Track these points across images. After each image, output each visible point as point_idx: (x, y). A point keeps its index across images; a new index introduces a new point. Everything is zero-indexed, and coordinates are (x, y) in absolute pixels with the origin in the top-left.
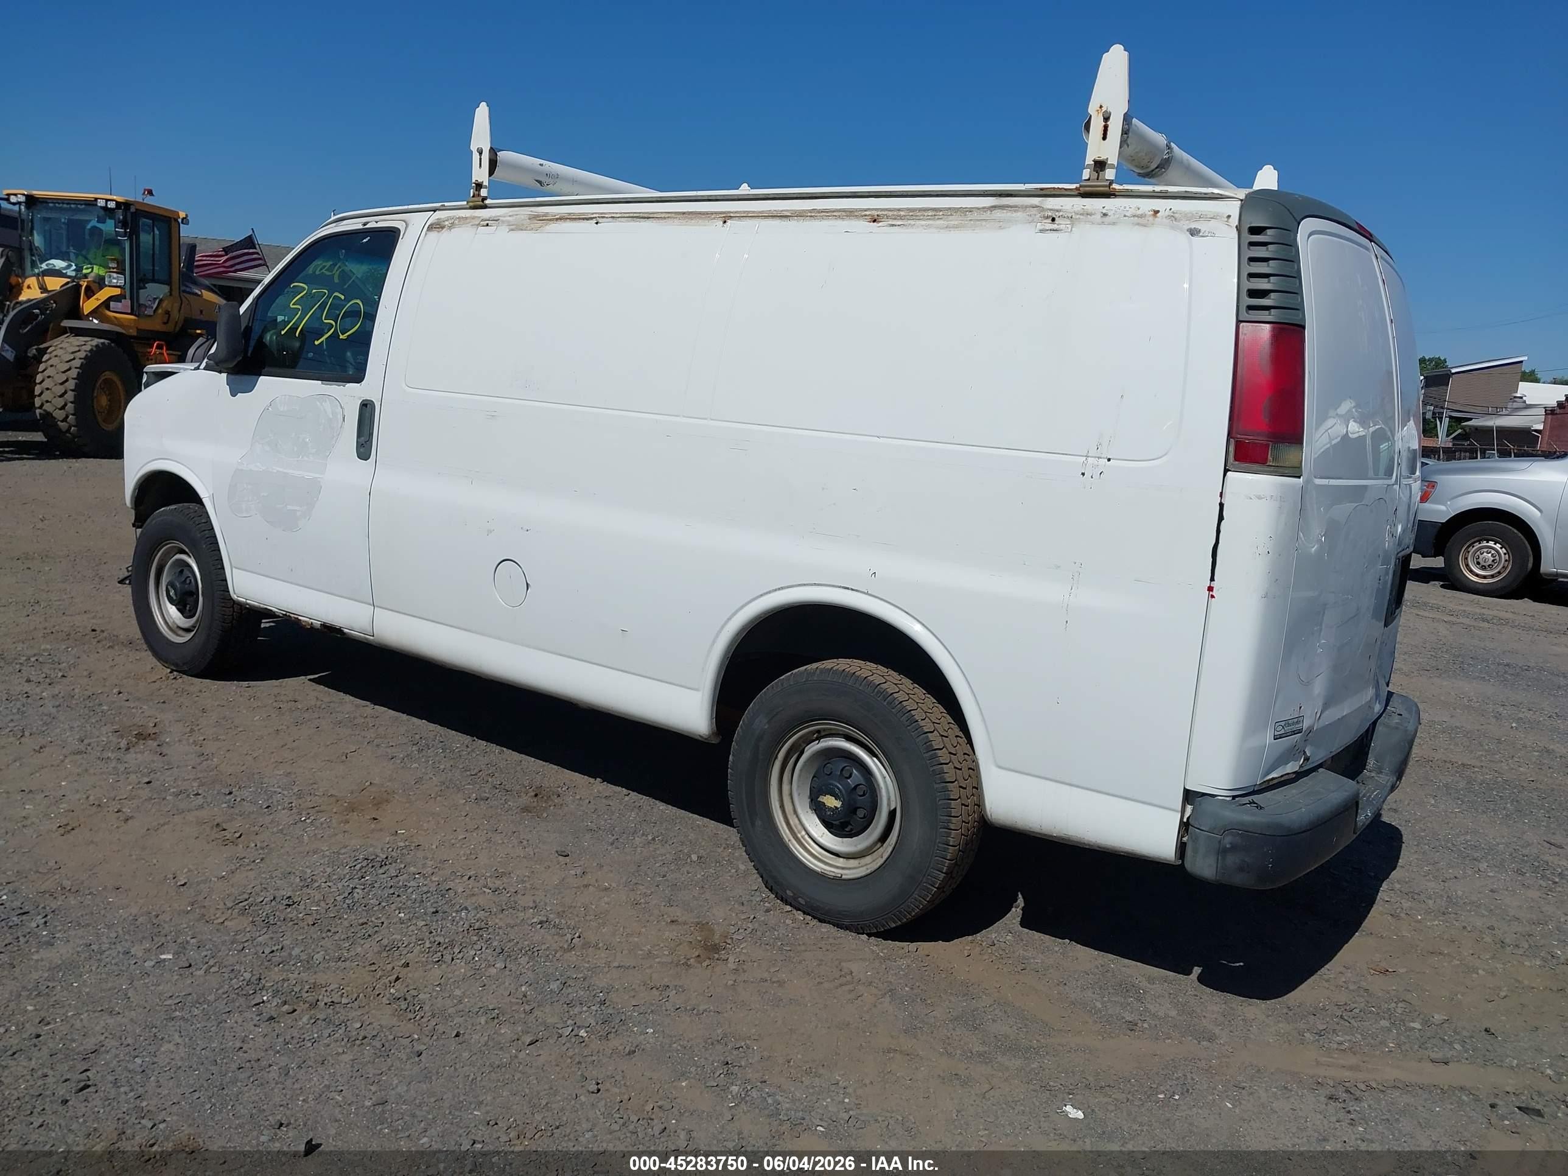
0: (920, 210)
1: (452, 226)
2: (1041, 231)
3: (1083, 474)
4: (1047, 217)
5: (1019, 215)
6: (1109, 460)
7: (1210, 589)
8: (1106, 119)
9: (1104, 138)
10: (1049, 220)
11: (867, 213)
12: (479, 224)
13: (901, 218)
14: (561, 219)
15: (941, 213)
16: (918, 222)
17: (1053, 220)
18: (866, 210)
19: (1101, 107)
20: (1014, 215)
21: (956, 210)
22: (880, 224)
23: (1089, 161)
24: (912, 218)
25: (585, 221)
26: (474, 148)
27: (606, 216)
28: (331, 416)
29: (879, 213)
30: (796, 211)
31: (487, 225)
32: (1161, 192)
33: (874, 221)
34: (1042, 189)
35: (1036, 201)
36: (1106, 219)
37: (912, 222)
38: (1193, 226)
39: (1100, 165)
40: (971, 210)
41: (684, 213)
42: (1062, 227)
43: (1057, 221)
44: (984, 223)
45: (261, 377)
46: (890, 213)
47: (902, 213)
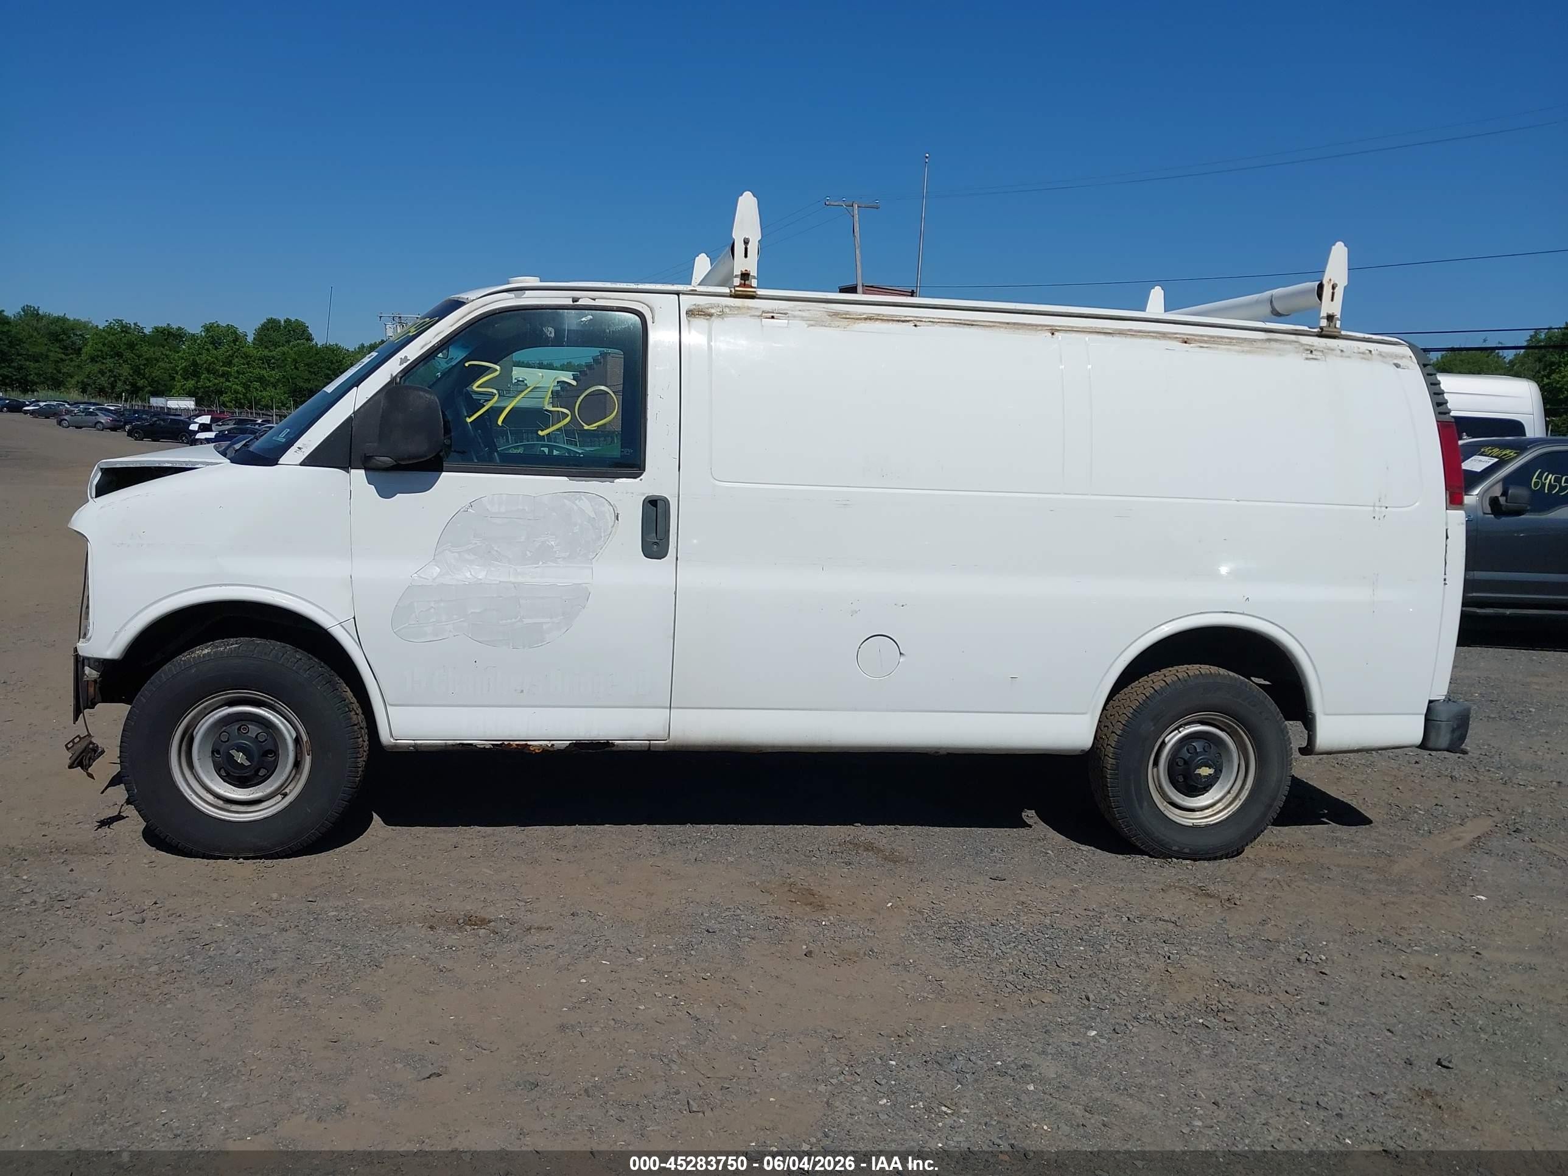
0: (1219, 337)
1: (722, 315)
2: (1307, 359)
3: (1374, 518)
4: (1307, 350)
5: (1288, 346)
6: (1387, 507)
7: (1445, 580)
8: (1334, 288)
9: (1332, 300)
10: (1309, 352)
11: (1178, 336)
12: (761, 316)
13: (1206, 342)
14: (869, 319)
15: (1234, 341)
16: (1220, 346)
17: (1311, 352)
18: (1176, 334)
19: (1330, 280)
20: (1285, 346)
21: (1245, 339)
22: (1192, 345)
23: (1323, 314)
24: (1214, 342)
25: (901, 323)
26: (738, 236)
27: (924, 320)
28: (593, 515)
29: (1189, 337)
30: (1116, 329)
31: (773, 317)
32: (1369, 338)
33: (1186, 342)
34: (1296, 330)
35: (1293, 337)
36: (1343, 354)
37: (1216, 346)
38: (1396, 362)
39: (1330, 318)
40: (1255, 340)
41: (1008, 323)
42: (1319, 357)
43: (1314, 352)
44: (1267, 351)
45: (444, 474)
46: (1197, 338)
47: (1206, 339)
